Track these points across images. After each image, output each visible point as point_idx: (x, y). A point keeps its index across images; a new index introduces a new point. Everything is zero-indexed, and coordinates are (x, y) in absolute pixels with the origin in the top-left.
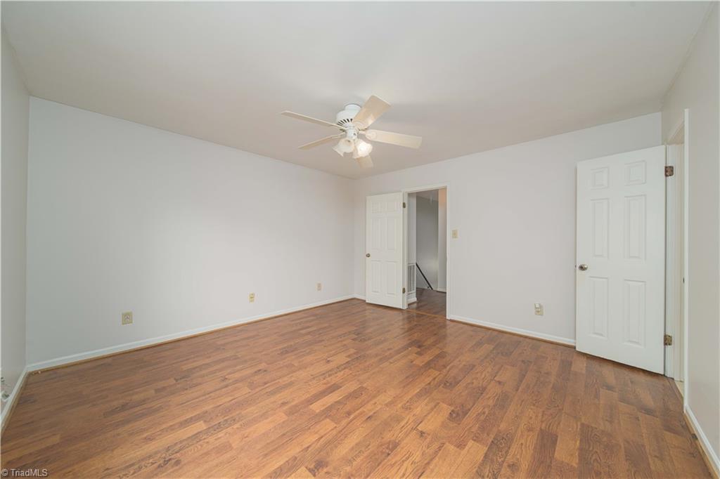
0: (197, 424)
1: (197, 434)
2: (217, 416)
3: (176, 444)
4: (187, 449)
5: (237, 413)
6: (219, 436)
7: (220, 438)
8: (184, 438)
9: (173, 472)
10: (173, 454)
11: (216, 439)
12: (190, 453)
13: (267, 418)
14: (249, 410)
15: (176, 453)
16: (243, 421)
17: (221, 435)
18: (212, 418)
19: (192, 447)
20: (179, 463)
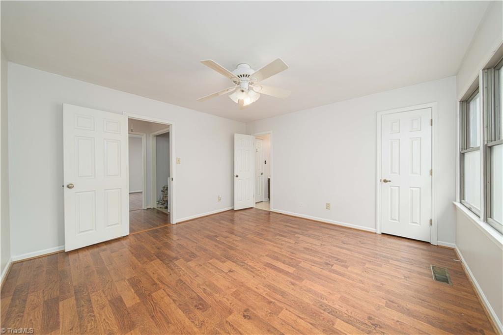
0: (339, 329)
1: (347, 322)
2: (324, 319)
3: (363, 330)
4: (360, 320)
5: (313, 307)
6: (339, 307)
7: (339, 306)
8: (355, 328)
9: (375, 316)
10: (369, 326)
11: (342, 307)
12: (360, 316)
13: (310, 289)
14: (307, 301)
15: (366, 324)
16: (319, 299)
17: (337, 307)
18: (328, 321)
19: (356, 317)
20: (370, 317)
